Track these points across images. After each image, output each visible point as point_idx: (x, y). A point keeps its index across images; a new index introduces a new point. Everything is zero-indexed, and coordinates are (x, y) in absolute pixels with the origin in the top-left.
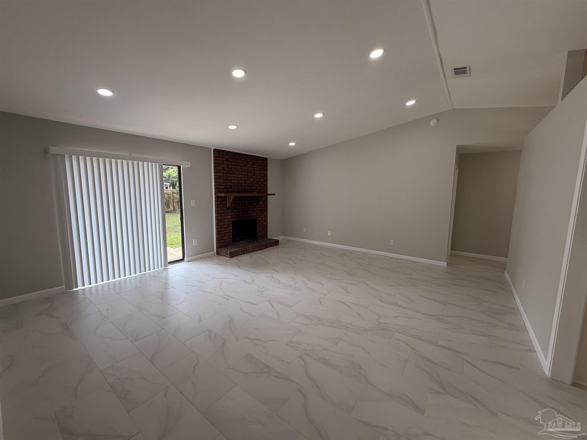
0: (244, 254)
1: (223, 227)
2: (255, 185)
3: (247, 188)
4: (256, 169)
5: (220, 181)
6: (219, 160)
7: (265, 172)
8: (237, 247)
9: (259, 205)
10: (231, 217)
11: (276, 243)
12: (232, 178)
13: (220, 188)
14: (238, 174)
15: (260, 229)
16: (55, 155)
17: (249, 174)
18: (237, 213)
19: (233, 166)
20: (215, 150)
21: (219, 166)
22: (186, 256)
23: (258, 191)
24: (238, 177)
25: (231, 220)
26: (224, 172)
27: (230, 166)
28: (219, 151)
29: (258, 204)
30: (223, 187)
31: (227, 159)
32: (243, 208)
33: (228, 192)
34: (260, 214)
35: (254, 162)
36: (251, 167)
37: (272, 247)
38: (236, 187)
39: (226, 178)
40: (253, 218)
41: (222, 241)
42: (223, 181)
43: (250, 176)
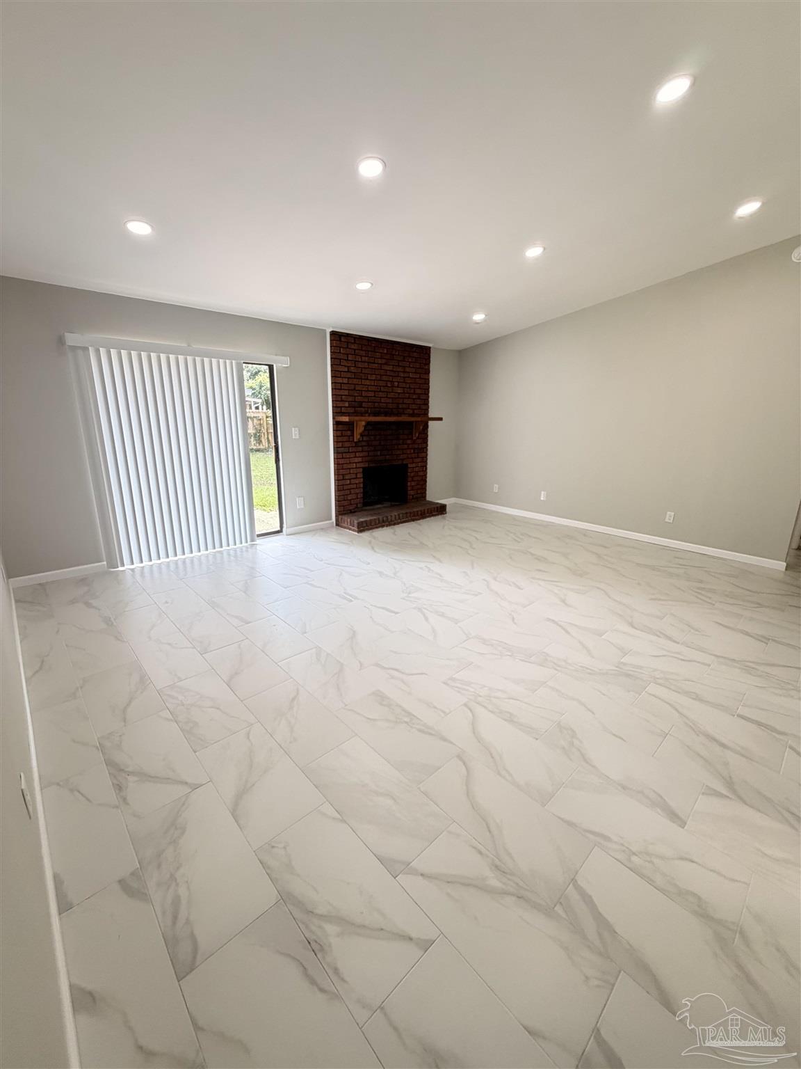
0: (383, 526)
1: (347, 478)
2: (406, 401)
3: (390, 406)
4: (407, 370)
5: (342, 392)
6: (340, 353)
7: (425, 376)
8: (372, 515)
9: (412, 439)
10: (360, 459)
11: (441, 510)
12: (363, 388)
13: (341, 407)
14: (374, 380)
15: (413, 484)
16: (74, 348)
17: (393, 380)
18: (371, 454)
19: (366, 365)
20: (333, 334)
21: (340, 365)
22: (285, 525)
23: (410, 411)
24: (374, 385)
25: (362, 465)
26: (349, 375)
27: (360, 365)
28: (339, 335)
29: (410, 437)
30: (347, 404)
31: (355, 350)
32: (382, 443)
33: (356, 413)
34: (413, 455)
35: (404, 357)
36: (398, 366)
37: (432, 518)
38: (370, 404)
39: (352, 387)
40: (400, 462)
41: (346, 503)
42: (346, 393)
43: (397, 383)
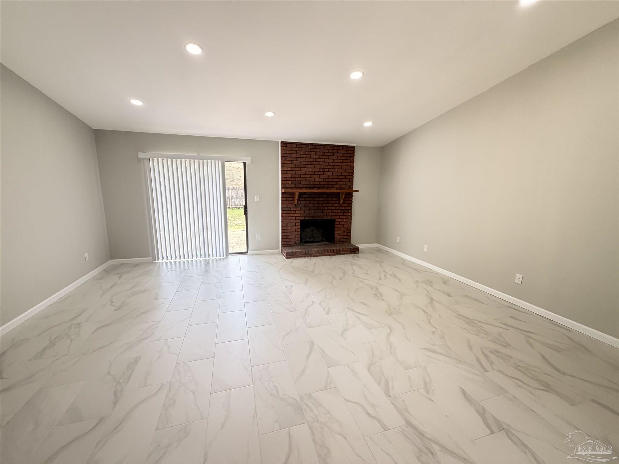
0: (305, 257)
1: (289, 225)
2: (334, 180)
3: (322, 183)
4: (336, 161)
5: (286, 176)
6: (286, 153)
7: (351, 164)
8: (297, 249)
9: (339, 203)
10: (299, 215)
11: (355, 250)
12: (302, 172)
13: (286, 184)
14: (310, 168)
15: (339, 232)
16: (143, 159)
17: (325, 168)
18: (307, 212)
19: (304, 159)
20: (282, 143)
21: (286, 160)
22: (249, 249)
23: (338, 186)
24: (310, 171)
25: (300, 218)
26: (292, 166)
27: (300, 159)
28: (286, 143)
29: (337, 202)
30: (290, 182)
31: (296, 151)
32: (316, 205)
33: (296, 188)
34: (340, 214)
35: (333, 153)
36: (329, 159)
37: (346, 255)
38: (306, 182)
39: (294, 172)
40: (329, 218)
41: (287, 240)
42: (290, 176)
43: (327, 169)
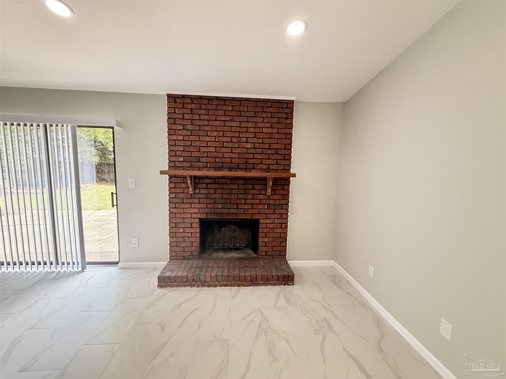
1: (180, 226)
2: (256, 156)
3: (237, 161)
4: (260, 125)
5: (175, 148)
6: (175, 113)
7: (287, 131)
9: (265, 194)
10: (196, 211)
12: (201, 144)
13: (175, 161)
14: (215, 136)
15: (266, 239)
17: (240, 136)
19: (205, 122)
20: (170, 96)
21: (175, 124)
22: (122, 258)
23: (264, 167)
24: (215, 141)
25: (199, 216)
26: (185, 133)
27: (198, 123)
28: (174, 97)
29: (263, 192)
30: (182, 159)
31: (192, 109)
32: (225, 196)
34: (267, 211)
35: (255, 112)
36: (248, 122)
37: (269, 287)
38: (209, 159)
39: (189, 143)
40: (248, 217)
41: (178, 249)
42: (181, 149)
43: (245, 139)
